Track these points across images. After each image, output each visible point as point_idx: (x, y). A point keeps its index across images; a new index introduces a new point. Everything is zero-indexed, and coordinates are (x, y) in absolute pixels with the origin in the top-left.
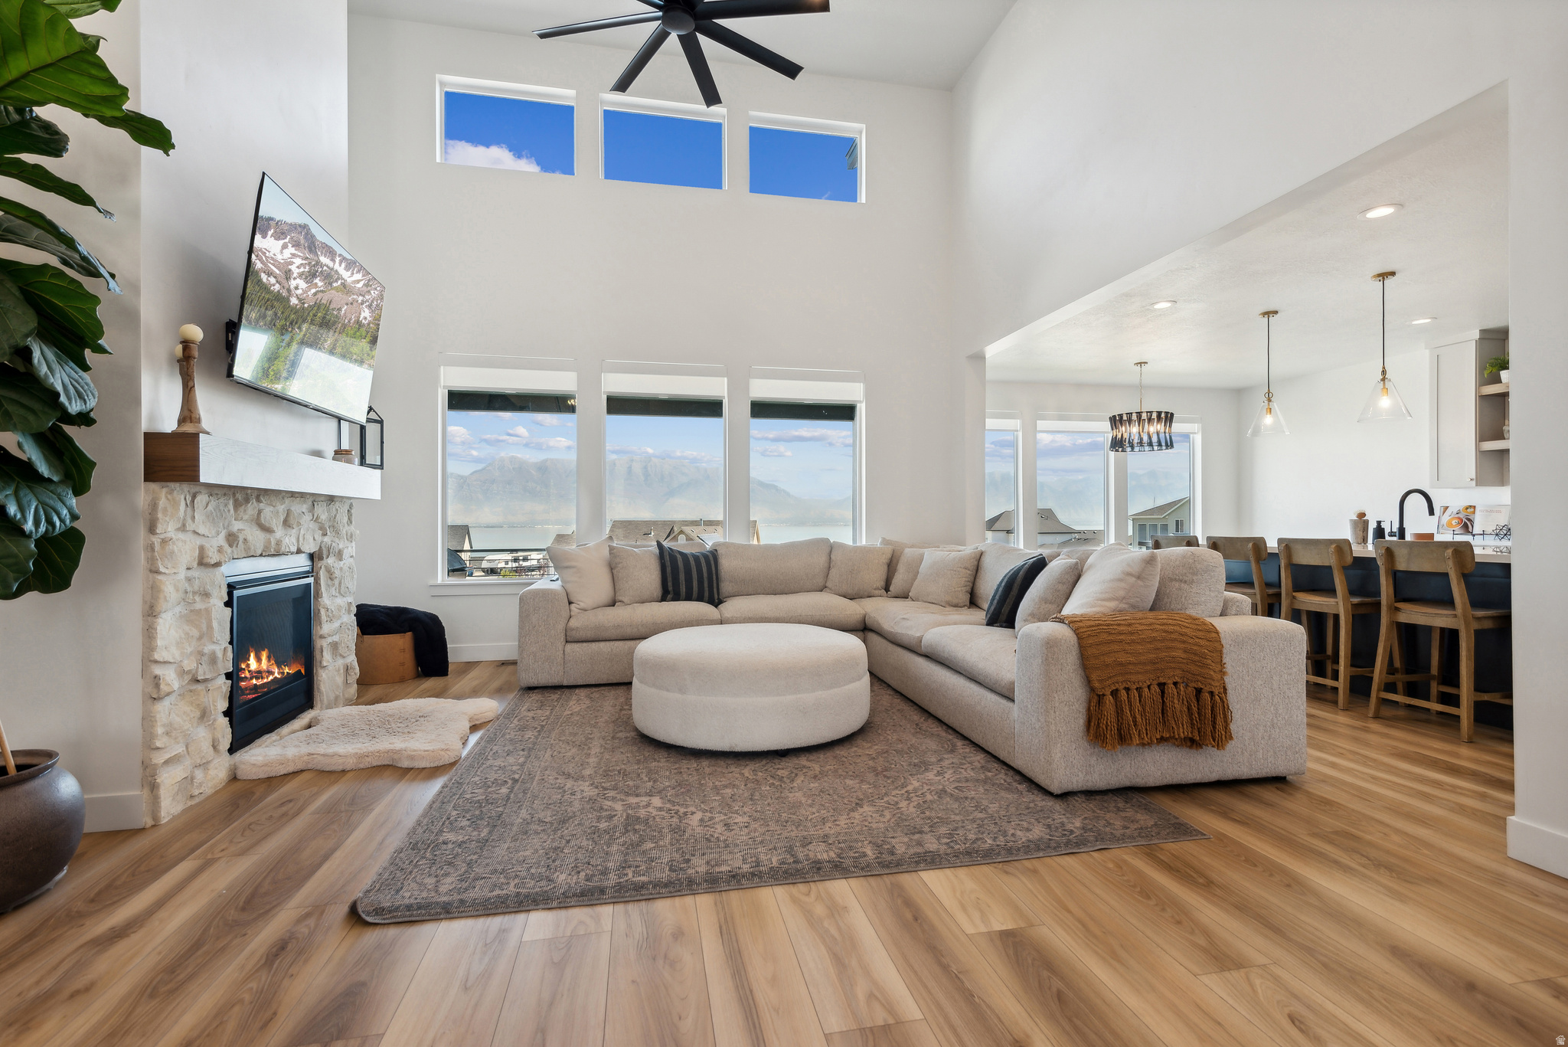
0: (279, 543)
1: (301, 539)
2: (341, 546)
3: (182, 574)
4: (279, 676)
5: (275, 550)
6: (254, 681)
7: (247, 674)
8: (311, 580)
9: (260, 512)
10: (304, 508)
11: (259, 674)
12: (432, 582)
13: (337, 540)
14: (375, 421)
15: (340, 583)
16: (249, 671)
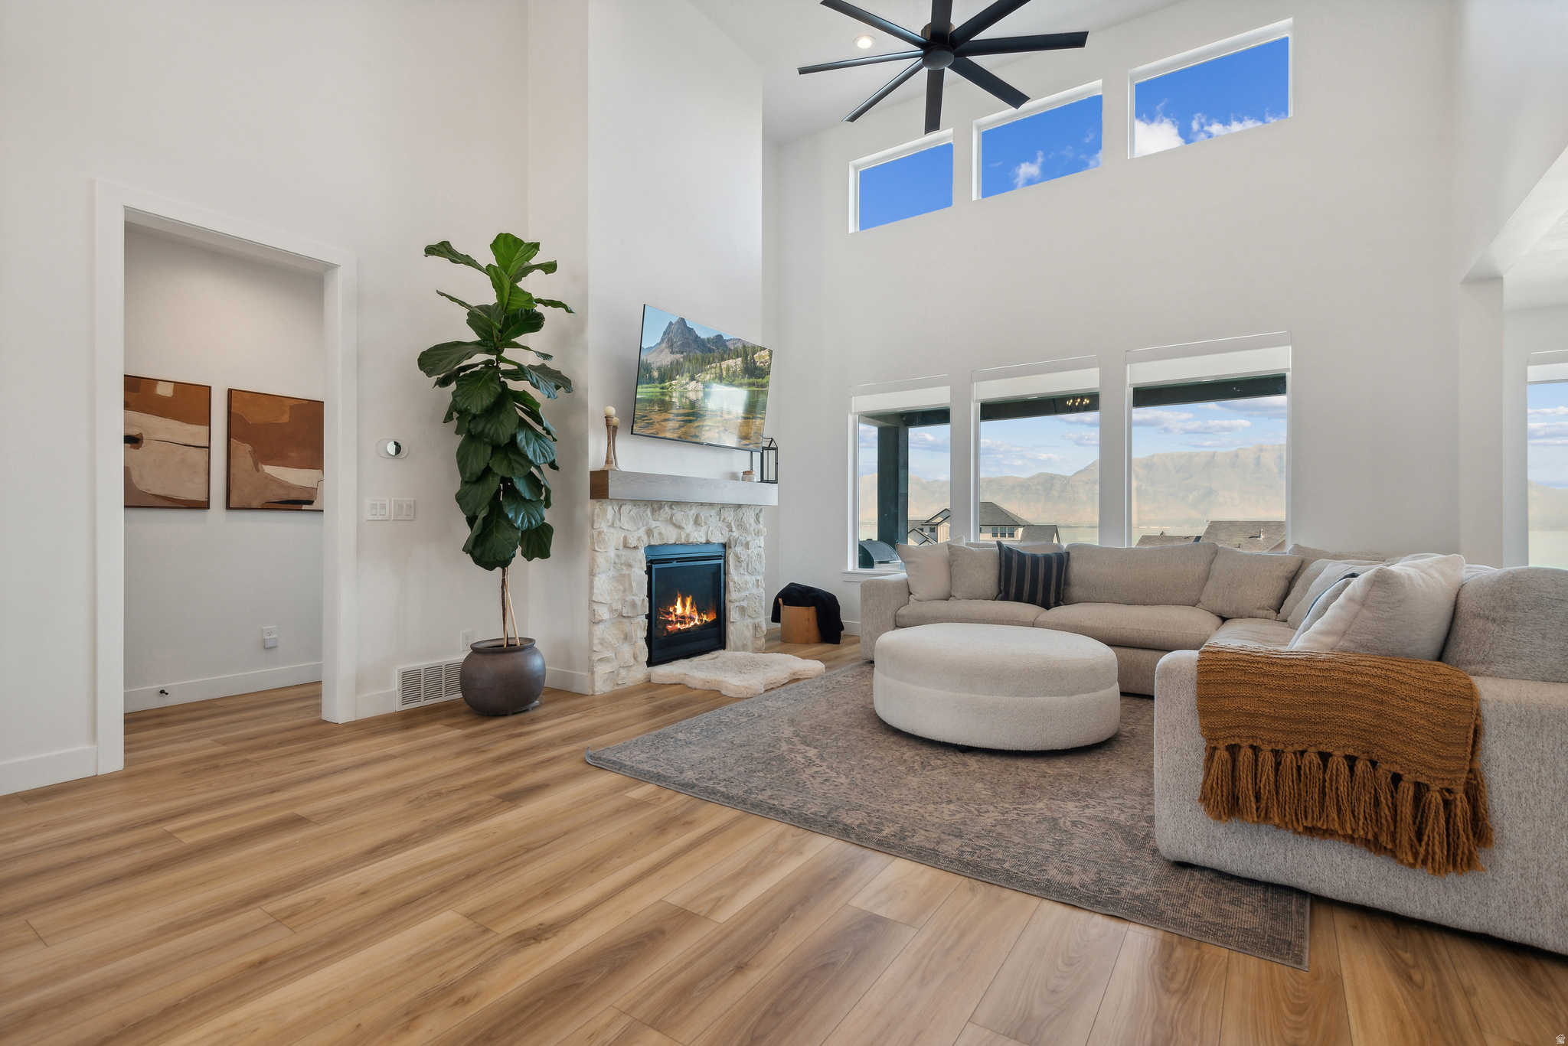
0: (688, 535)
1: (709, 533)
2: (749, 539)
3: (612, 554)
4: (698, 623)
5: (685, 540)
6: (678, 626)
7: (674, 619)
8: (722, 561)
9: (672, 515)
10: (713, 513)
11: (682, 619)
12: (844, 570)
13: (745, 535)
14: (773, 449)
15: (748, 565)
16: (676, 615)
